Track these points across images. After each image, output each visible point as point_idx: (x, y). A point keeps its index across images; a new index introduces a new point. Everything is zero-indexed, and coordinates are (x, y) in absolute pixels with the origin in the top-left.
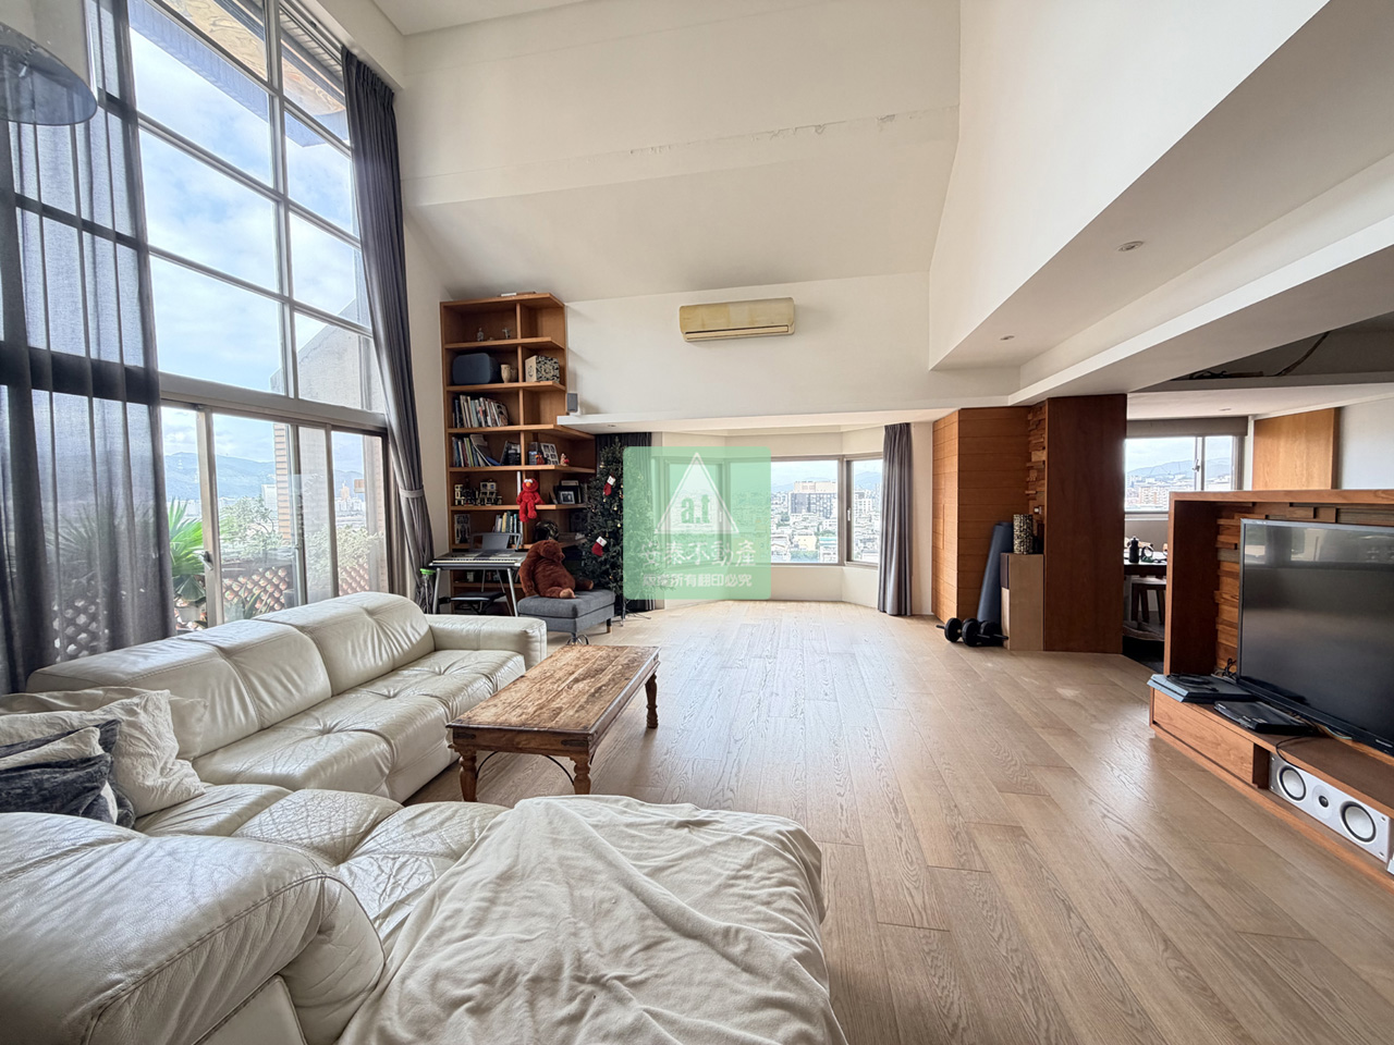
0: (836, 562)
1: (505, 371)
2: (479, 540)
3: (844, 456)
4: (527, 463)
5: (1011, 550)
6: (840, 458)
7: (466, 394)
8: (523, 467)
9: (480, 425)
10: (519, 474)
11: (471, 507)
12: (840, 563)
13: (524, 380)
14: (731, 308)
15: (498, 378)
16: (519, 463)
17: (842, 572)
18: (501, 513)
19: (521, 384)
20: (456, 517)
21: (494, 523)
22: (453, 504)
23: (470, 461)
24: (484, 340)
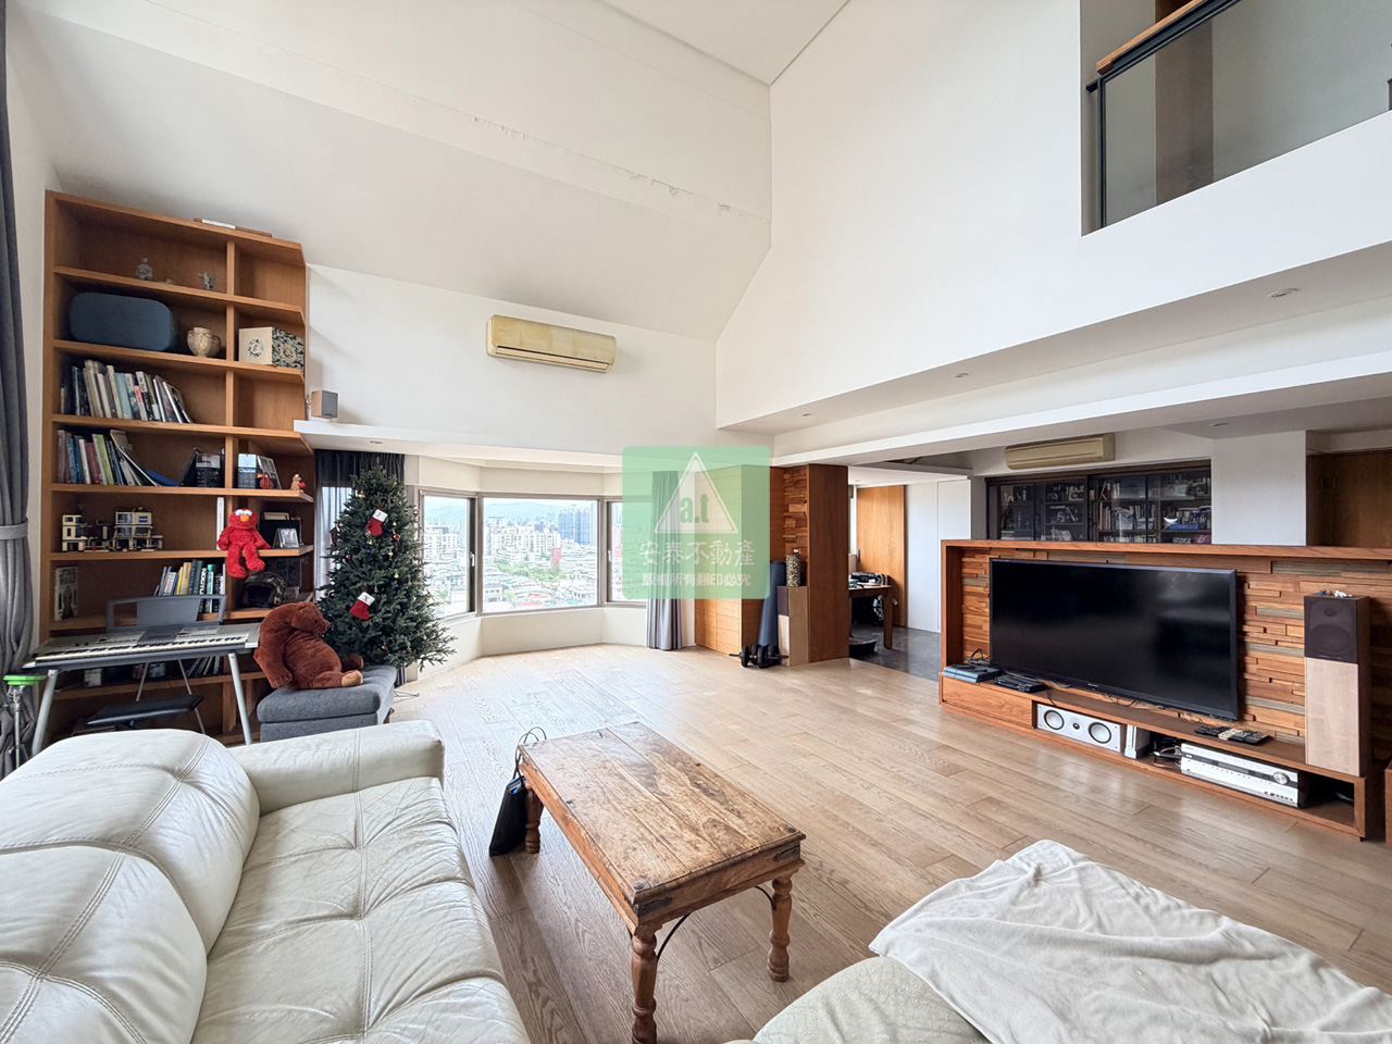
0: (595, 603)
1: (200, 338)
2: (131, 611)
3: (603, 497)
4: (236, 485)
5: (785, 583)
6: (600, 499)
7: (103, 361)
8: (229, 491)
9: (136, 415)
10: (221, 501)
11: (103, 554)
12: (599, 605)
13: (236, 358)
14: (554, 331)
15: (182, 346)
16: (221, 484)
17: (603, 612)
18: (176, 565)
19: (229, 362)
20: (58, 572)
21: (157, 579)
22: (59, 549)
23: (106, 474)
24: (153, 280)
